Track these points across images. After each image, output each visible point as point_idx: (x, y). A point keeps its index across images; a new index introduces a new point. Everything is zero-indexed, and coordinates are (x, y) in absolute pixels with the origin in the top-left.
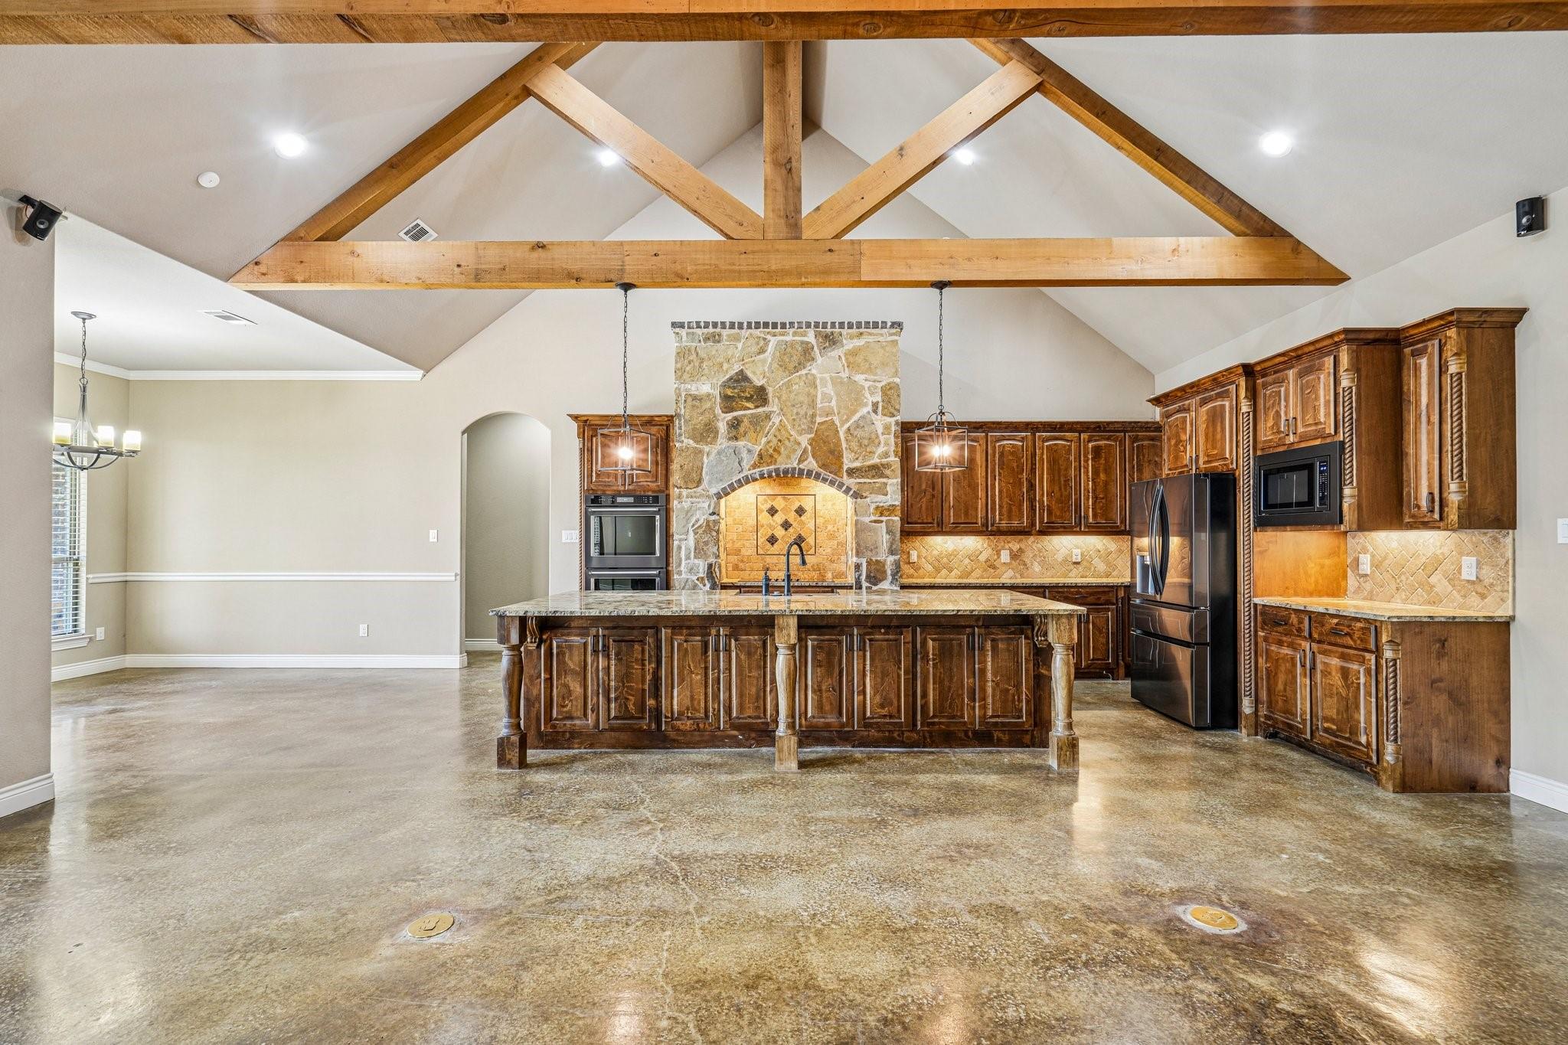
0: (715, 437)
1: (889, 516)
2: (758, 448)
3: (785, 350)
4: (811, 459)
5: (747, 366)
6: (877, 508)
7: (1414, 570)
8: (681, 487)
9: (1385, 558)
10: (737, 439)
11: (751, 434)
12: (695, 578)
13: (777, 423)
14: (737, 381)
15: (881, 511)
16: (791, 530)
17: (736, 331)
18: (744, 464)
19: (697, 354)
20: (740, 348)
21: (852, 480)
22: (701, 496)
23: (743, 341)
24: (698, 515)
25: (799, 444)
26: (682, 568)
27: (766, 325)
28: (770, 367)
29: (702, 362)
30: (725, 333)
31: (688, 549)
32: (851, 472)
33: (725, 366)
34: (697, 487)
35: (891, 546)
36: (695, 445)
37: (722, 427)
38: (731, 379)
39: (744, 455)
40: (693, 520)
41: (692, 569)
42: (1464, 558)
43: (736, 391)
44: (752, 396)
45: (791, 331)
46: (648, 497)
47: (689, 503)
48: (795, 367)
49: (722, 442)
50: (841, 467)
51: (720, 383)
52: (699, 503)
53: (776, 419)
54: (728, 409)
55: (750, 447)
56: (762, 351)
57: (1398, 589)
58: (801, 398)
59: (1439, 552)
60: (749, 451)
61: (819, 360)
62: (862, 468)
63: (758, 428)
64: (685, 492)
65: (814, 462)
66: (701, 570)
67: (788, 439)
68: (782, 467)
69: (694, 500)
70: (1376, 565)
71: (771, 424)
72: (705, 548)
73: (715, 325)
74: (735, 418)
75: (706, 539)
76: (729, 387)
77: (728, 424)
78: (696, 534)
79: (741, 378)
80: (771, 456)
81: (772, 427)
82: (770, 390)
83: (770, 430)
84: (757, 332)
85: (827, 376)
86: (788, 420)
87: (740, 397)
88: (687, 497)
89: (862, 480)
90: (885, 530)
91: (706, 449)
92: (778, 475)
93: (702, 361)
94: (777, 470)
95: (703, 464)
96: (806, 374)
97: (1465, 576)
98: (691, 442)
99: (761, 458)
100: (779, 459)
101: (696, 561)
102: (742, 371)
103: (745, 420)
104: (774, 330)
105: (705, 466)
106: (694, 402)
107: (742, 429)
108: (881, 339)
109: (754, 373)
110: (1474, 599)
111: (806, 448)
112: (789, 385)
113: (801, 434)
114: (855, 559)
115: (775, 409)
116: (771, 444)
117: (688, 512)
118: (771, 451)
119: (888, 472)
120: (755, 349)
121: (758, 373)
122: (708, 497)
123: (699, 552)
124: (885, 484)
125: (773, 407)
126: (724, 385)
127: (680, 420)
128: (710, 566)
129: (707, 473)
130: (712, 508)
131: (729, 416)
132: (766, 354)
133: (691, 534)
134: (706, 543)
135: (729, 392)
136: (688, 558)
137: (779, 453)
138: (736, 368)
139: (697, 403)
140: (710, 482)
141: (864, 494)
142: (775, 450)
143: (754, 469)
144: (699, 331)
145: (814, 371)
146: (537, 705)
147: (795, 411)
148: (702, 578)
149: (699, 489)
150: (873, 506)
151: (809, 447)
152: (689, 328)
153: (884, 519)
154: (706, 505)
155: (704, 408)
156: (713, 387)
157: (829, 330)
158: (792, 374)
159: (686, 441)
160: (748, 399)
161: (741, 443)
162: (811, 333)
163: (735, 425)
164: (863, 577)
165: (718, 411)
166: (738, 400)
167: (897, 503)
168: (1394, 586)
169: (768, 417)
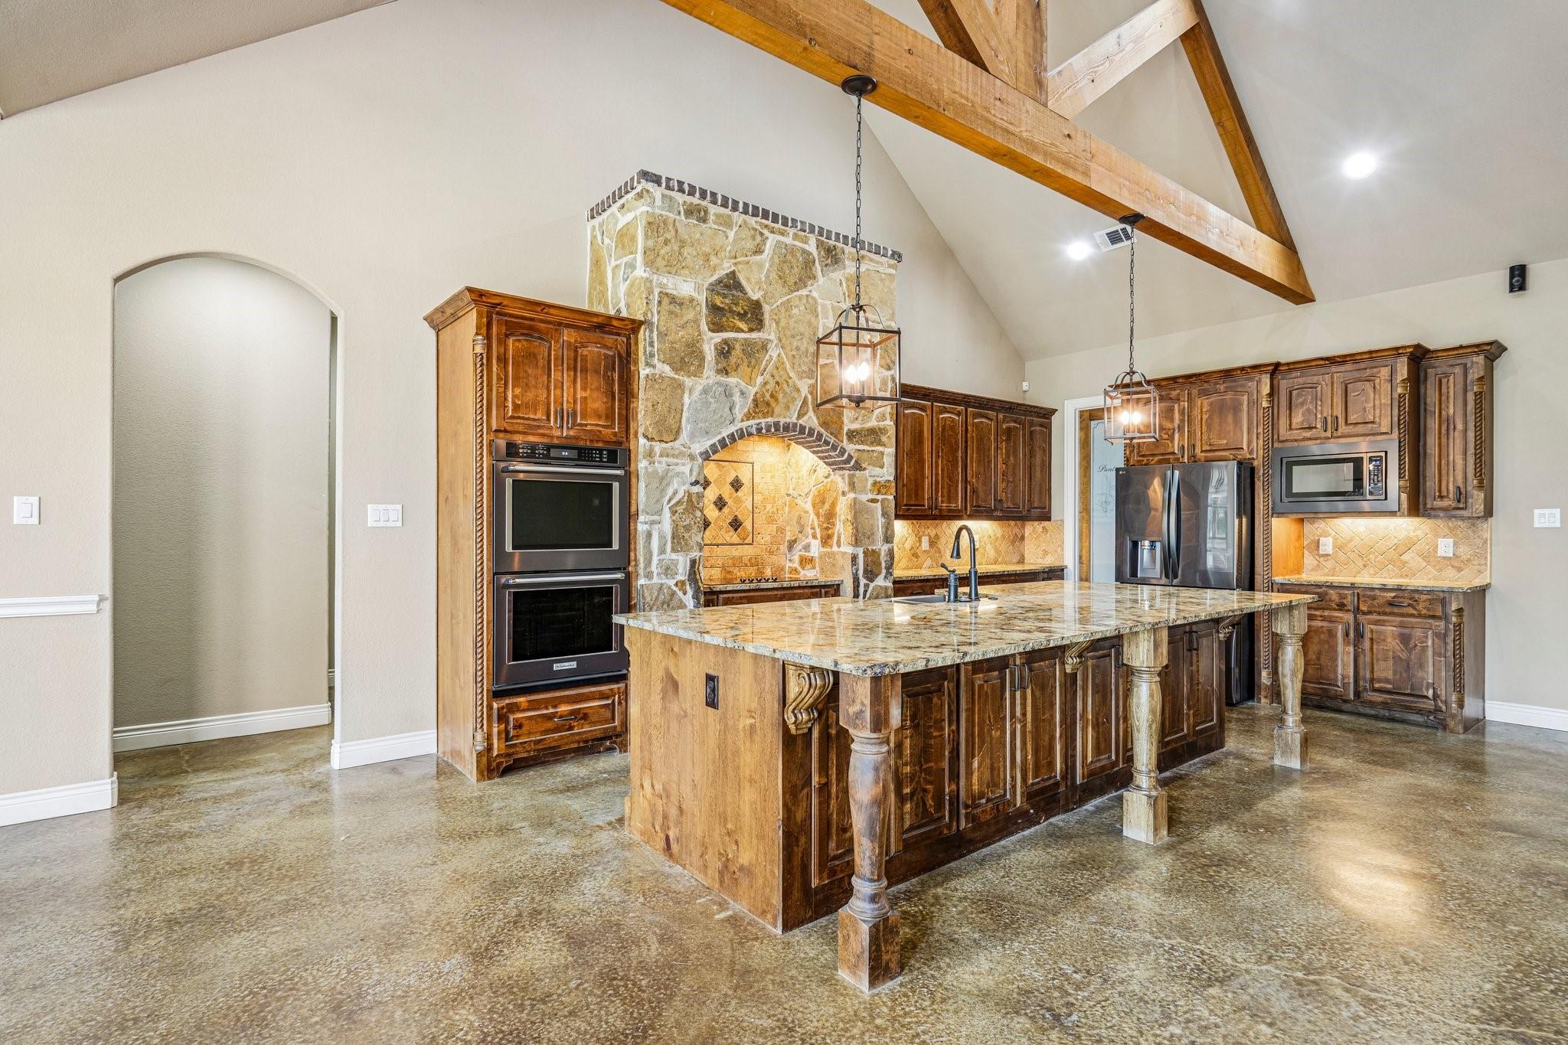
0: (701, 366)
1: (885, 494)
2: (752, 391)
3: (785, 255)
4: (811, 413)
5: (740, 267)
6: (875, 483)
7: (1385, 550)
8: (653, 439)
9: (1351, 540)
10: (727, 373)
11: (744, 369)
12: (672, 583)
13: (774, 358)
14: (727, 287)
15: (879, 487)
16: (726, 510)
17: (727, 211)
18: (736, 411)
19: (677, 231)
20: (731, 239)
21: (852, 446)
22: (681, 454)
23: (735, 229)
24: (675, 485)
25: (798, 391)
26: (654, 567)
27: (765, 214)
28: (767, 277)
29: (683, 247)
30: (714, 210)
31: (662, 537)
32: (852, 435)
33: (714, 260)
34: (675, 440)
35: (886, 532)
36: (672, 374)
37: (709, 352)
38: (720, 281)
39: (737, 398)
40: (670, 492)
41: (668, 568)
42: (1440, 540)
43: (727, 301)
44: (746, 313)
45: (792, 231)
46: (601, 450)
47: (664, 465)
48: (796, 283)
49: (709, 375)
50: (841, 428)
51: (706, 285)
52: (677, 464)
53: (774, 352)
54: (716, 327)
55: (744, 387)
56: (758, 251)
57: (1365, 566)
58: (802, 328)
59: (1412, 534)
60: (742, 393)
61: (821, 280)
62: (862, 430)
63: (753, 361)
64: (658, 447)
65: (815, 419)
66: (680, 571)
67: (787, 382)
68: (782, 421)
69: (671, 460)
70: (1339, 547)
71: (767, 357)
72: (686, 536)
73: (703, 194)
74: (725, 342)
75: (688, 522)
76: (718, 294)
77: (716, 349)
78: (674, 513)
79: (731, 283)
80: (768, 404)
81: (769, 361)
82: (766, 308)
83: (767, 365)
84: (752, 221)
85: (828, 302)
86: (786, 354)
87: (731, 311)
88: (661, 456)
89: (861, 447)
90: (880, 512)
91: (688, 382)
92: (777, 430)
93: (683, 244)
94: (776, 425)
95: (683, 405)
96: (807, 296)
97: (1441, 552)
98: (667, 369)
99: (757, 405)
100: (777, 410)
101: (674, 556)
102: (733, 273)
103: (738, 346)
104: (773, 225)
105: (685, 408)
106: (672, 307)
107: (733, 360)
108: (881, 269)
109: (748, 279)
110: (1451, 573)
111: (806, 398)
112: (788, 306)
113: (801, 378)
114: (850, 550)
115: (772, 337)
116: (768, 387)
117: (663, 478)
118: (768, 396)
119: (884, 439)
120: (750, 245)
121: (753, 280)
122: (692, 457)
123: (679, 541)
124: (882, 453)
125: (769, 333)
126: (712, 289)
127: (651, 331)
128: (693, 562)
129: (688, 420)
130: (695, 473)
131: (719, 337)
132: (764, 256)
133: (667, 513)
134: (688, 528)
135: (718, 301)
136: (662, 551)
137: (777, 400)
138: (726, 268)
139: (677, 309)
140: (692, 436)
141: (863, 466)
142: (772, 396)
143: (748, 419)
144: (680, 198)
145: (815, 294)
146: (803, 840)
147: (795, 344)
148: (683, 583)
149: (677, 444)
150: (870, 481)
151: (809, 397)
152: (668, 188)
153: (880, 497)
154: (686, 469)
155: (685, 319)
156: (698, 288)
157: (832, 243)
158: (792, 292)
159: (659, 365)
160: (742, 316)
161: (732, 380)
162: (813, 240)
163: (724, 351)
164: (861, 572)
165: (704, 327)
166: (728, 315)
167: (892, 478)
168: (1360, 564)
169: (764, 347)
